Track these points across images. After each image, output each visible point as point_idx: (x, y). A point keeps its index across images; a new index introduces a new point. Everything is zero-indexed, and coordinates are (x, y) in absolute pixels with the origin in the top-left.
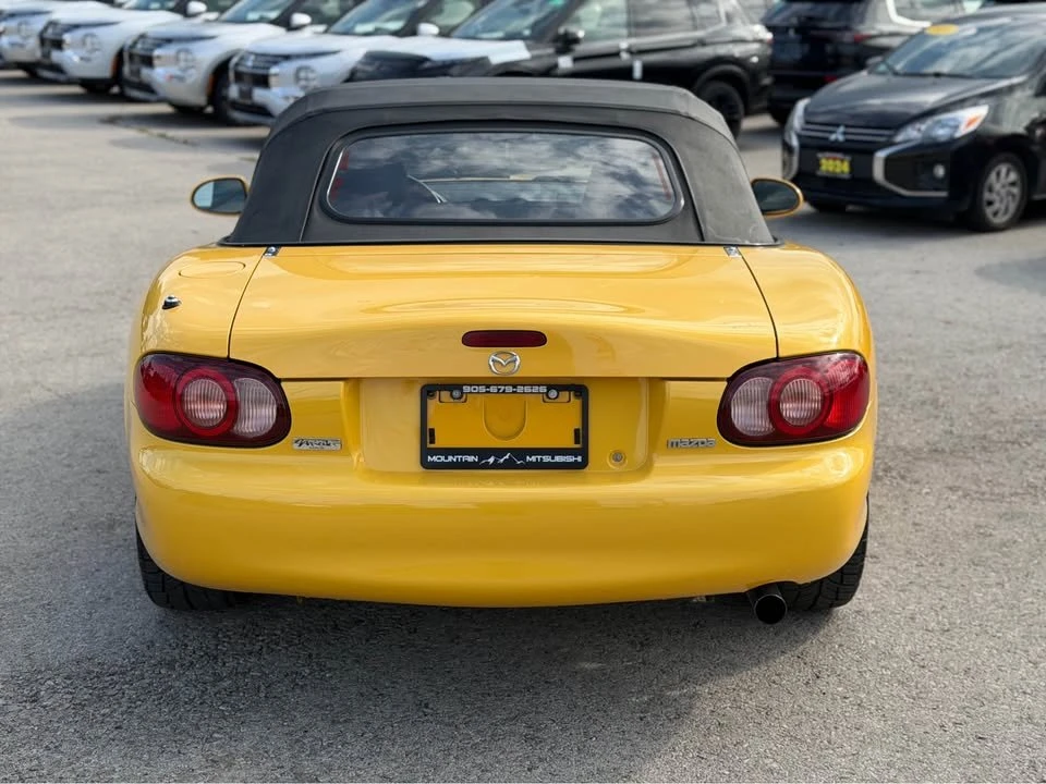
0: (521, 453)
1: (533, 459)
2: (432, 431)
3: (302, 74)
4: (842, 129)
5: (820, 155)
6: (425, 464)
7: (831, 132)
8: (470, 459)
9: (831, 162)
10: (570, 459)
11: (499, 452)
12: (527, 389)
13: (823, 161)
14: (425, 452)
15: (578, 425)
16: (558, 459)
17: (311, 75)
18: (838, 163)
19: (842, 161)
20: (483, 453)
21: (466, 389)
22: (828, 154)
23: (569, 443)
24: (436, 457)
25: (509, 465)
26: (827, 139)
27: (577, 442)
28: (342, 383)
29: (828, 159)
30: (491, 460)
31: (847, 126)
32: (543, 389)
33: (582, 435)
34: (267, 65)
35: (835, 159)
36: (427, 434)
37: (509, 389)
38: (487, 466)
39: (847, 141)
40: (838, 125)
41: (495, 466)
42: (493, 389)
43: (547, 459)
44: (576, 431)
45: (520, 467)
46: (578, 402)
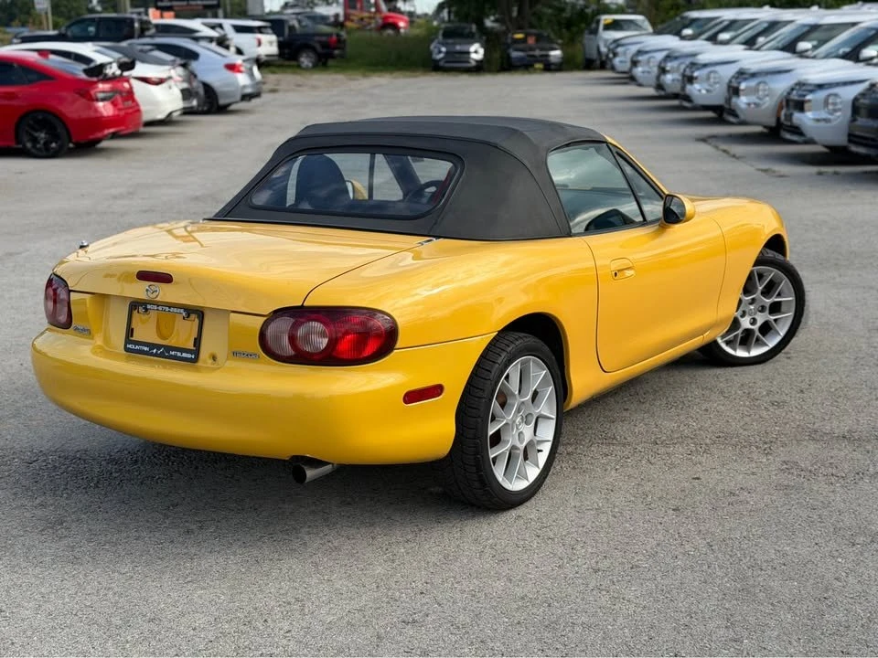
0: (169, 348)
1: (173, 353)
2: (132, 330)
3: (830, 101)
6: (127, 350)
8: (146, 349)
10: (189, 356)
11: (159, 346)
12: (175, 310)
14: (128, 341)
15: (196, 335)
16: (184, 355)
17: (838, 100)
20: (152, 346)
21: (149, 307)
23: (190, 346)
24: (134, 347)
25: (161, 356)
27: (194, 346)
30: (155, 351)
32: (182, 311)
33: (197, 342)
34: (804, 93)
36: (130, 331)
37: (167, 309)
38: (152, 355)
41: (156, 355)
42: (160, 308)
43: (179, 354)
44: (195, 339)
45: (166, 357)
46: (197, 321)
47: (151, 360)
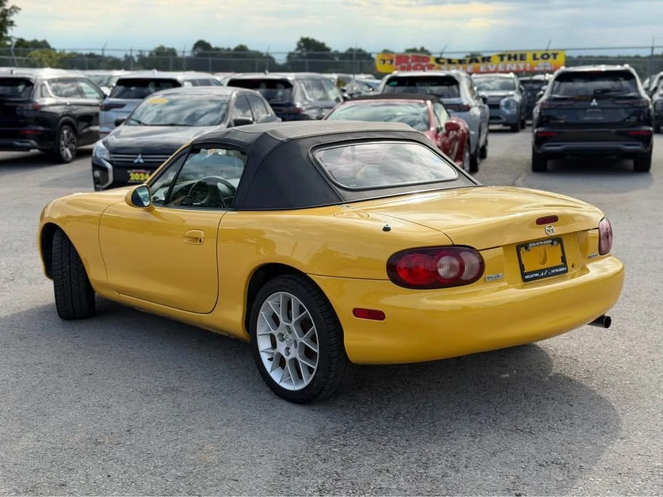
0: (550, 269)
1: (553, 271)
2: (523, 265)
4: (140, 156)
5: (129, 171)
6: (525, 280)
7: (135, 158)
8: (537, 275)
9: (137, 175)
10: (563, 269)
11: (543, 270)
12: (546, 242)
13: (132, 175)
14: (523, 275)
15: (561, 255)
16: (560, 270)
18: (142, 175)
19: (145, 174)
20: (539, 271)
21: (530, 245)
22: (134, 171)
23: (560, 263)
24: (527, 277)
25: (548, 276)
26: (132, 162)
27: (563, 262)
28: (501, 248)
29: (135, 173)
30: (542, 274)
31: (142, 154)
32: (550, 241)
33: (564, 258)
35: (139, 173)
36: (522, 267)
37: (542, 243)
38: (541, 277)
39: (145, 162)
40: (138, 154)
41: (544, 277)
42: (537, 244)
43: (557, 270)
44: (562, 257)
45: (551, 276)
46: (559, 245)
47: (541, 282)
